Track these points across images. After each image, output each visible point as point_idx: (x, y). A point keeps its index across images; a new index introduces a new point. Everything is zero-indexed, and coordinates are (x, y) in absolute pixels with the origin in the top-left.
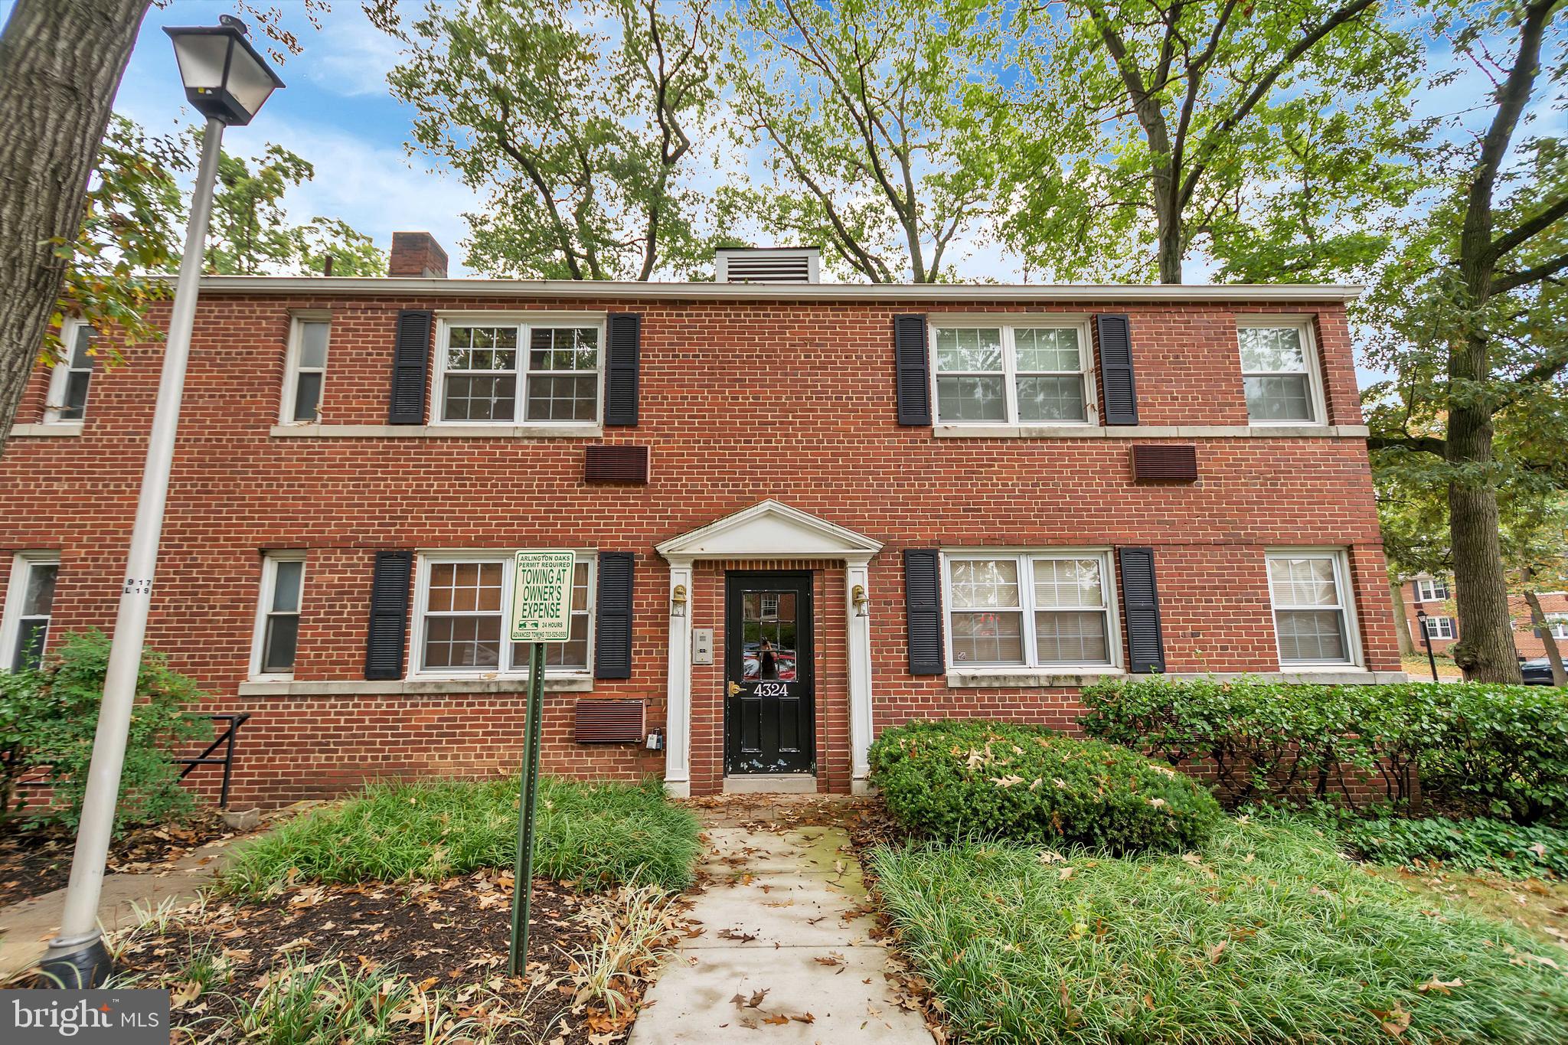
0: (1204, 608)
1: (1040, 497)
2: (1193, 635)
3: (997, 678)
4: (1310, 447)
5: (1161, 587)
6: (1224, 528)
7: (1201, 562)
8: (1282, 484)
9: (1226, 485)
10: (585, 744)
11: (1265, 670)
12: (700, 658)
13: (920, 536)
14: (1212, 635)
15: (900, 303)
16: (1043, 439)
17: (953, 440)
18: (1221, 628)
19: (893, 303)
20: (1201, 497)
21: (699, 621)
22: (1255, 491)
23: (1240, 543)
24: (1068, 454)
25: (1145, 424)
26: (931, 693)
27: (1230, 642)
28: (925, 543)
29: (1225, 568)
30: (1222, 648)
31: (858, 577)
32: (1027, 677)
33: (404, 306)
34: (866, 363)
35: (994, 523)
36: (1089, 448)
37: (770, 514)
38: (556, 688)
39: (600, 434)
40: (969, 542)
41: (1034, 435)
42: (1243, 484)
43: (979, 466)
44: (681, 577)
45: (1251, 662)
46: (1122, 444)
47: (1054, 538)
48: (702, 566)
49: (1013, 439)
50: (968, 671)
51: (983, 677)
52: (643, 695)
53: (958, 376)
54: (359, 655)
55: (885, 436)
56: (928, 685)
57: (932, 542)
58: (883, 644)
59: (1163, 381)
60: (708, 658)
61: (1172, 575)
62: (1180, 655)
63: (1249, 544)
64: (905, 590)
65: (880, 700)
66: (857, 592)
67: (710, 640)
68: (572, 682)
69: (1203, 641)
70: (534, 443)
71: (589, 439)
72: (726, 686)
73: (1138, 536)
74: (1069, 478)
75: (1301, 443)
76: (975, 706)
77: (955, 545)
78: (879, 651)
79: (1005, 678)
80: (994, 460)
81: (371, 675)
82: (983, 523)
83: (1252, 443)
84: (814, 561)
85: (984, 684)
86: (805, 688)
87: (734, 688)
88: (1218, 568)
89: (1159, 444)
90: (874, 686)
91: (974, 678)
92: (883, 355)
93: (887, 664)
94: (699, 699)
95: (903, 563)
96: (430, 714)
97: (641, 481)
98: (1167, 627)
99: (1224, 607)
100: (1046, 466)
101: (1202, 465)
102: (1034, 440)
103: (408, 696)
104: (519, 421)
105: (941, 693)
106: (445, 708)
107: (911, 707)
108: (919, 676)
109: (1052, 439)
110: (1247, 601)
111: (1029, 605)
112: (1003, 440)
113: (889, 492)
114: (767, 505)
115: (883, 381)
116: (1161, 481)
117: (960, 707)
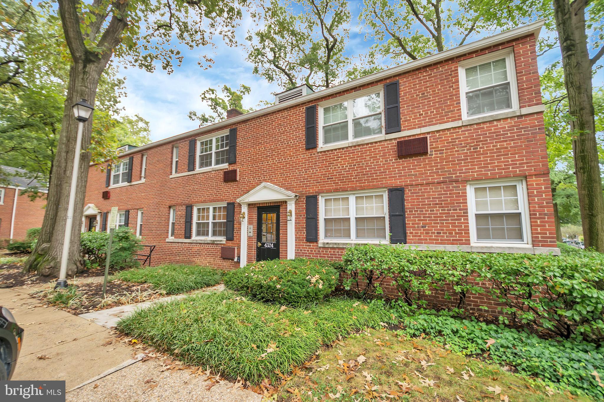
0: (429, 214)
1: (356, 170)
2: (422, 227)
3: (336, 244)
4: (499, 125)
5: (407, 205)
6: (443, 175)
7: (430, 192)
8: (480, 148)
9: (446, 153)
10: (224, 259)
11: (461, 244)
12: (249, 234)
13: (311, 191)
14: (433, 227)
15: (309, 102)
16: (359, 145)
17: (324, 152)
18: (438, 223)
19: (305, 103)
20: (432, 161)
21: (250, 223)
22: (463, 154)
23: (451, 181)
24: (369, 150)
25: (405, 130)
26: (313, 248)
27: (442, 230)
28: (313, 193)
29: (442, 194)
30: (438, 233)
31: (291, 207)
32: (347, 244)
33: (190, 139)
34: (297, 128)
35: (338, 183)
36: (378, 146)
37: (265, 187)
38: (218, 242)
39: (227, 167)
40: (329, 191)
41: (354, 144)
42: (456, 151)
43: (333, 161)
44: (245, 209)
45: (453, 240)
46: (393, 141)
47: (361, 186)
48: (250, 205)
49: (347, 148)
50: (326, 241)
51: (331, 243)
52: (236, 245)
54: (183, 232)
55: (302, 154)
56: (313, 246)
57: (316, 192)
58: (299, 231)
59: (416, 107)
60: (251, 234)
61: (414, 199)
62: (415, 236)
63: (457, 181)
64: (306, 211)
65: (298, 250)
66: (291, 212)
67: (253, 229)
68: (221, 241)
69: (427, 230)
70: (214, 172)
71: (225, 169)
72: (257, 243)
73: (398, 183)
74: (369, 160)
75: (495, 123)
76: (328, 254)
77: (323, 192)
78: (298, 233)
79: (339, 244)
80: (339, 157)
81: (186, 238)
82: (334, 183)
83: (463, 129)
84: (280, 202)
85: (331, 246)
86: (277, 245)
87: (260, 244)
88: (439, 195)
89: (412, 138)
90: (296, 245)
91: (327, 243)
92: (302, 124)
93: (300, 238)
94: (249, 247)
95: (306, 201)
96: (196, 248)
97: (235, 180)
98: (409, 222)
99: (440, 213)
100: (359, 157)
101: (430, 145)
102: (355, 146)
103: (192, 243)
104: (214, 166)
105: (317, 248)
106: (198, 247)
107: (306, 253)
108: (310, 242)
109: (363, 145)
110: (454, 210)
111: (353, 215)
112: (343, 148)
113: (302, 175)
114: (263, 184)
115: (302, 134)
116: (411, 155)
117: (323, 254)
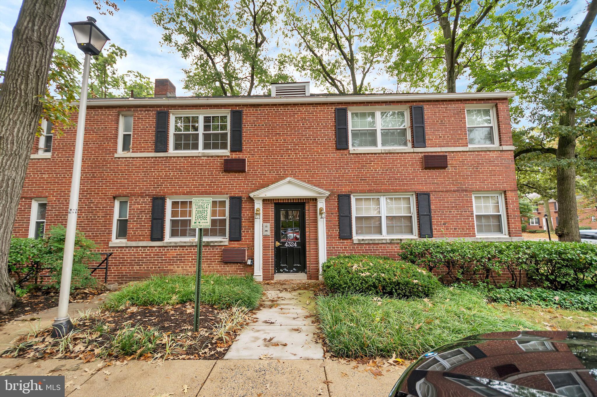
0: (448, 214)
1: (388, 175)
2: (444, 224)
3: (371, 240)
4: (492, 154)
5: (433, 207)
6: (457, 185)
7: (448, 198)
8: (480, 169)
9: (459, 169)
10: (226, 263)
11: (470, 237)
12: (265, 233)
13: (344, 190)
14: (451, 224)
15: (338, 103)
16: (390, 153)
17: (357, 154)
18: (455, 221)
19: (335, 103)
20: (449, 174)
21: (265, 220)
22: (470, 171)
23: (463, 191)
24: (400, 159)
25: (429, 147)
26: (347, 245)
27: (458, 226)
28: (346, 192)
29: (457, 200)
30: (455, 229)
31: (321, 204)
32: (382, 239)
33: (158, 109)
34: (325, 126)
35: (371, 184)
36: (407, 156)
37: (289, 182)
38: (216, 244)
39: (229, 154)
40: (362, 192)
41: (387, 152)
42: (465, 169)
43: (366, 164)
44: (258, 205)
45: (465, 234)
46: (420, 154)
47: (393, 189)
48: (266, 201)
49: (379, 153)
50: (361, 237)
51: (366, 240)
52: (246, 246)
53: (359, 130)
54: (148, 233)
55: (332, 153)
56: (346, 243)
57: (349, 192)
58: (330, 228)
59: (436, 130)
60: (268, 233)
61: (437, 202)
62: (439, 231)
63: (466, 191)
64: (338, 209)
65: (329, 248)
66: (321, 210)
67: (269, 228)
68: (221, 242)
69: (447, 226)
70: (206, 158)
71: (225, 156)
72: (275, 243)
73: (424, 189)
74: (399, 168)
75: (488, 153)
76: (363, 250)
77: (357, 192)
78: (329, 231)
79: (374, 240)
80: (372, 161)
81: (153, 240)
82: (367, 184)
83: (469, 153)
84: (306, 199)
85: (367, 242)
86: (302, 243)
87: (278, 244)
88: (454, 200)
89: (434, 154)
90: (327, 243)
91: (363, 240)
92: (331, 123)
93: (332, 235)
94: (265, 247)
95: (338, 199)
96: (173, 253)
97: (244, 171)
98: (434, 221)
99: (456, 214)
100: (391, 163)
101: (450, 162)
102: (387, 153)
103: (165, 247)
104: (201, 150)
105: (351, 245)
106: (178, 251)
107: (340, 250)
108: (343, 239)
109: (394, 153)
110: (465, 212)
111: (384, 214)
112: (375, 154)
113: (333, 173)
114: (288, 179)
115: (331, 133)
116: (434, 168)
117: (358, 250)
